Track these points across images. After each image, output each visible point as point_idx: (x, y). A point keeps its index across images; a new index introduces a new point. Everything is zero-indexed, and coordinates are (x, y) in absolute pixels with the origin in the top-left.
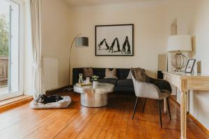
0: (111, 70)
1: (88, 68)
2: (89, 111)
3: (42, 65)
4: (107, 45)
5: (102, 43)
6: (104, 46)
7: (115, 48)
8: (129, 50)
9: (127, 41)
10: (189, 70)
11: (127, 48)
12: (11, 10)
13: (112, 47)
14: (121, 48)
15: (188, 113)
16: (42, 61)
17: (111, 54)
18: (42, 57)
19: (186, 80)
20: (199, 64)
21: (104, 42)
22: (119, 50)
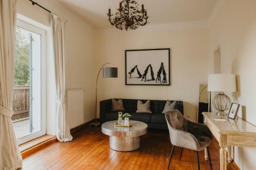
0: (144, 101)
1: (117, 100)
2: (119, 156)
3: (66, 101)
4: (139, 73)
5: (133, 71)
6: (135, 74)
7: (149, 76)
8: (165, 79)
9: (162, 68)
10: (232, 115)
11: (163, 76)
12: (32, 40)
13: (145, 74)
14: (155, 76)
15: (233, 161)
16: (66, 96)
17: (143, 83)
18: (66, 91)
19: (226, 135)
20: (244, 109)
21: (136, 70)
22: (153, 79)
